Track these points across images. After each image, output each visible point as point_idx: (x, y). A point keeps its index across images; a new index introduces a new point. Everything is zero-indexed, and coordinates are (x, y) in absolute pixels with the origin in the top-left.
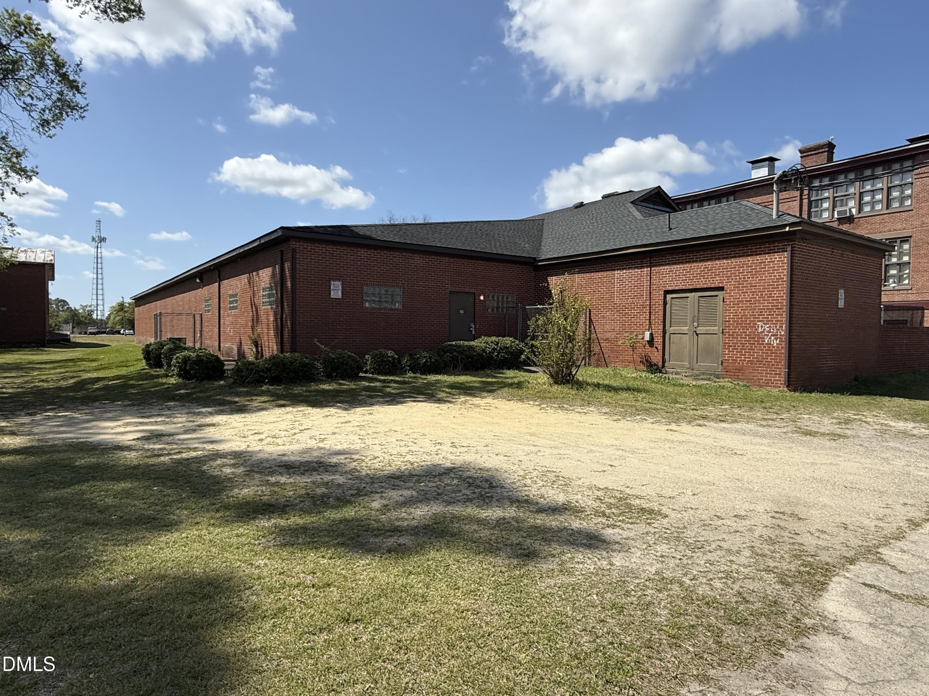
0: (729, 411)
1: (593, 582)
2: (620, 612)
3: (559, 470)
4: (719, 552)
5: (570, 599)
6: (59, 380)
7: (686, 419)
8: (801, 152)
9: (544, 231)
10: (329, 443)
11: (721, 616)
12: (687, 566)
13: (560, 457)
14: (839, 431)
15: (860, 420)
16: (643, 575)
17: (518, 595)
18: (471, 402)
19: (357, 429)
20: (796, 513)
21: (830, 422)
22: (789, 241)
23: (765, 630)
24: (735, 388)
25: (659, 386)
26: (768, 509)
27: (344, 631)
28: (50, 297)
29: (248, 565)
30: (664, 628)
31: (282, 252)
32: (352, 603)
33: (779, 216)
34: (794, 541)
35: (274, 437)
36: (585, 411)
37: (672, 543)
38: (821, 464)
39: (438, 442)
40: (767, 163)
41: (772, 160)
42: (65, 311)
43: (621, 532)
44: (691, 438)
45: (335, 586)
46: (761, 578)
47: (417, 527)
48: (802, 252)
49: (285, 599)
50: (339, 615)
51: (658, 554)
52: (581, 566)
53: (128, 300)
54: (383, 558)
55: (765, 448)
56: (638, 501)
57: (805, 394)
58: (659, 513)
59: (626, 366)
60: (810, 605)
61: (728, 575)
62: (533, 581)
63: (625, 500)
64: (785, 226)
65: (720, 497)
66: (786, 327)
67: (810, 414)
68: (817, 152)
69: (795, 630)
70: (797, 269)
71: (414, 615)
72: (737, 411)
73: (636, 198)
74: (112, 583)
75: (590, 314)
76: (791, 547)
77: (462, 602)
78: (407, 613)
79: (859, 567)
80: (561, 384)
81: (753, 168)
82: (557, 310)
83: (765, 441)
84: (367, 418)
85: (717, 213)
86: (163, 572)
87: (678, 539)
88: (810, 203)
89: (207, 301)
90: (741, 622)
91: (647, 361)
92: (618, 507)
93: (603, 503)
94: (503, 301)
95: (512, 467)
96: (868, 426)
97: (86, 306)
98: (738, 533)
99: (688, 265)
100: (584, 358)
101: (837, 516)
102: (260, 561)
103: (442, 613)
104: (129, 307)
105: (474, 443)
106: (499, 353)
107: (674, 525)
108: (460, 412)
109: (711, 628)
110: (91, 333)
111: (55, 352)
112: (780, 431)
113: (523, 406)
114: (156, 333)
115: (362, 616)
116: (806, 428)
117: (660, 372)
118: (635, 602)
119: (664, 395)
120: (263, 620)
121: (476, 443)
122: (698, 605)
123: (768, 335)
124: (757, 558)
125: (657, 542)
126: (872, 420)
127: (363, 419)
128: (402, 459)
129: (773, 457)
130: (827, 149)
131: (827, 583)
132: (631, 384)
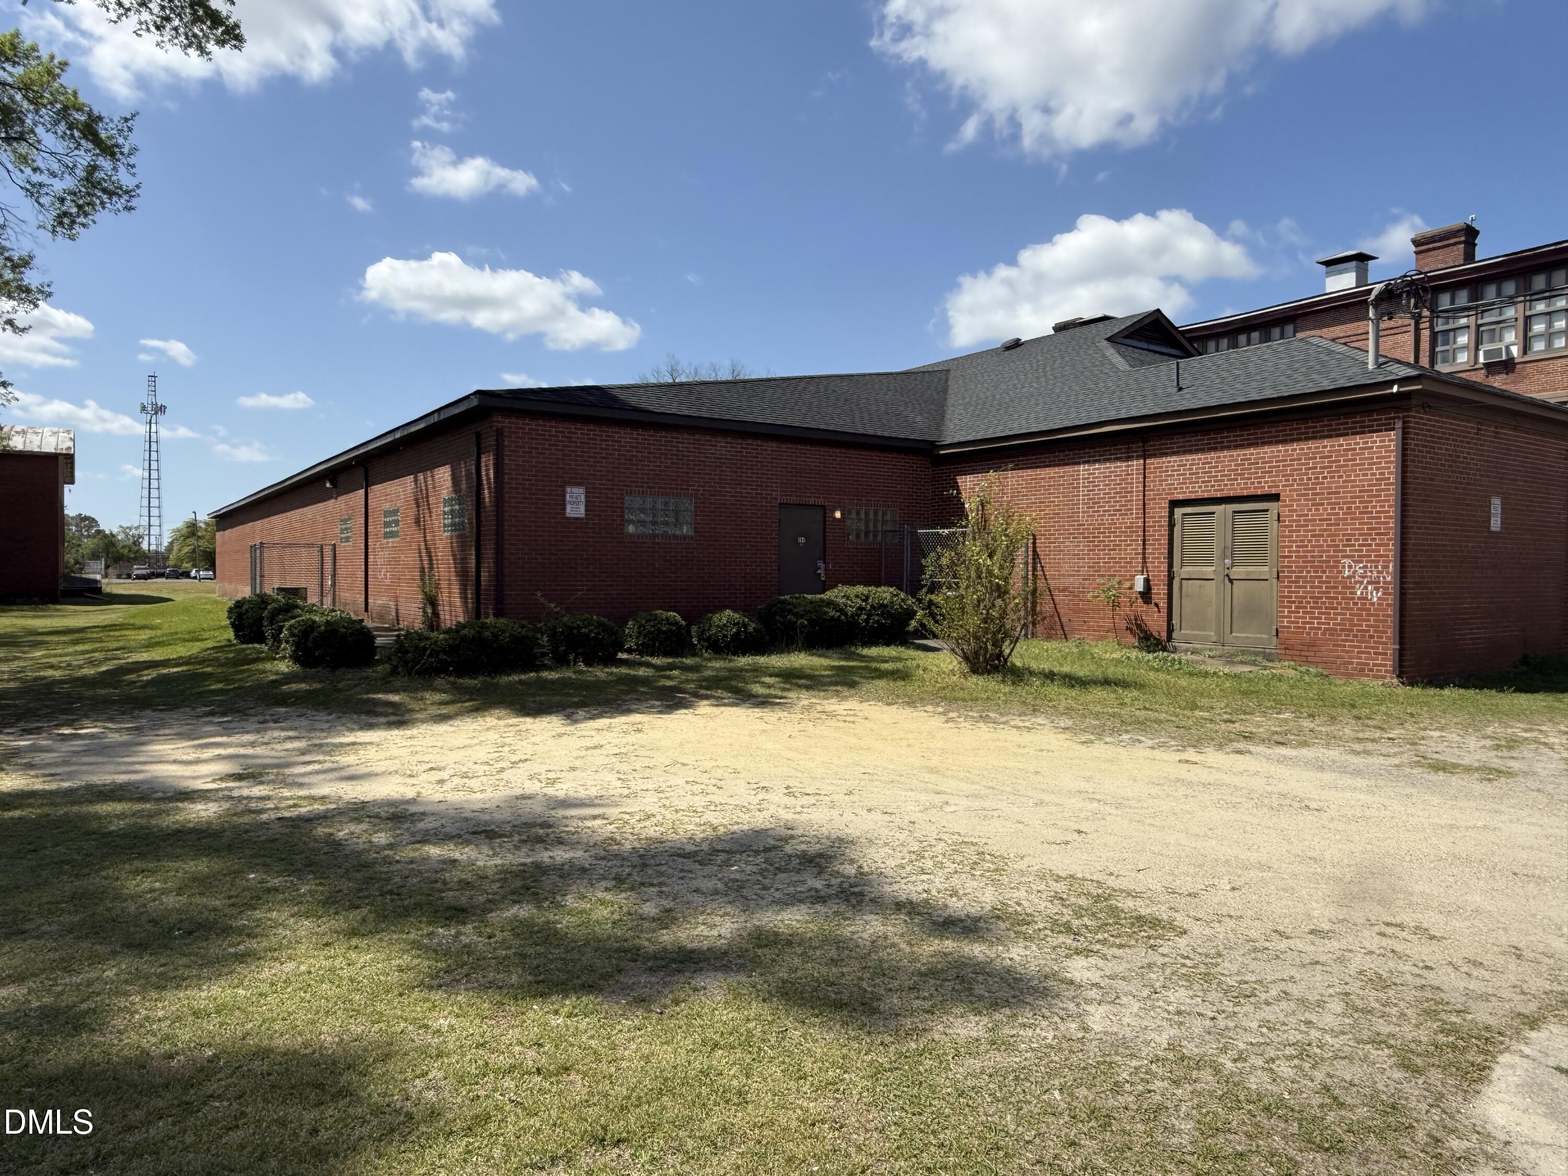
0: (1291, 724)
1: (1052, 1065)
2: (1105, 1126)
3: (984, 841)
4: (1284, 1004)
5: (1013, 1100)
6: (80, 667)
7: (1213, 740)
8: (1416, 242)
9: (950, 391)
10: (565, 787)
11: (1293, 1135)
12: (1226, 1033)
13: (985, 815)
14: (1496, 763)
15: (1536, 741)
16: (1145, 1051)
17: (915, 1091)
18: (819, 708)
19: (614, 760)
20: (1425, 925)
21: (1480, 744)
22: (1398, 409)
23: (1377, 1162)
24: (1301, 679)
25: (1162, 676)
26: (1373, 918)
27: (595, 1162)
28: (66, 512)
29: (420, 1028)
30: (1188, 1158)
31: (478, 436)
32: (611, 1106)
33: (1379, 366)
34: (1423, 982)
35: (465, 776)
36: (1027, 724)
37: (1196, 986)
38: (1467, 828)
39: (761, 785)
40: (1354, 264)
41: (1362, 258)
42: (94, 536)
43: (1101, 963)
44: (1224, 777)
45: (578, 1072)
46: (1366, 1057)
47: (725, 953)
48: (1422, 429)
49: (487, 1097)
50: (586, 1131)
51: (1170, 1008)
52: (1030, 1033)
53: (203, 517)
54: (665, 1016)
55: (1362, 797)
56: (1130, 903)
57: (1432, 691)
58: (1171, 926)
59: (1102, 638)
60: (1459, 1112)
61: (1303, 1051)
62: (941, 1062)
63: (1106, 900)
64: (1391, 383)
65: (1282, 893)
66: (1394, 567)
67: (1442, 729)
68: (1446, 243)
69: (1434, 1162)
70: (1413, 461)
71: (724, 1129)
72: (1307, 724)
73: (1116, 331)
74: (174, 1063)
75: (1034, 543)
76: (1418, 994)
77: (811, 1105)
78: (710, 1125)
79: (1547, 1034)
80: (982, 674)
81: (1328, 274)
82: (974, 539)
83: (1360, 783)
84: (633, 738)
85: (1265, 360)
86: (265, 1042)
87: (1207, 977)
88: (1434, 336)
89: (344, 521)
90: (1332, 1147)
91: (1138, 626)
92: (1093, 914)
93: (1067, 907)
94: (876, 521)
95: (897, 835)
96: (1551, 753)
97: (130, 529)
98: (1319, 967)
99: (1213, 454)
100: (1025, 626)
101: (1501, 932)
102: (442, 1021)
103: (776, 1128)
104: (206, 530)
105: (826, 788)
106: (869, 615)
107: (1200, 950)
108: (800, 727)
109: (1275, 1159)
110: (139, 577)
111: (75, 611)
112: (1387, 763)
113: (915, 714)
114: (253, 579)
115: (628, 1132)
116: (1435, 756)
117: (1164, 649)
118: (1131, 1105)
119: (1173, 694)
120: (447, 1139)
121: (831, 788)
122: (1249, 1111)
123: (1361, 583)
124: (1356, 1015)
125: (1168, 984)
126: (1557, 741)
127: (624, 741)
128: (698, 820)
129: (1377, 814)
130: (1463, 239)
131: (1489, 1068)
132: (1112, 672)
